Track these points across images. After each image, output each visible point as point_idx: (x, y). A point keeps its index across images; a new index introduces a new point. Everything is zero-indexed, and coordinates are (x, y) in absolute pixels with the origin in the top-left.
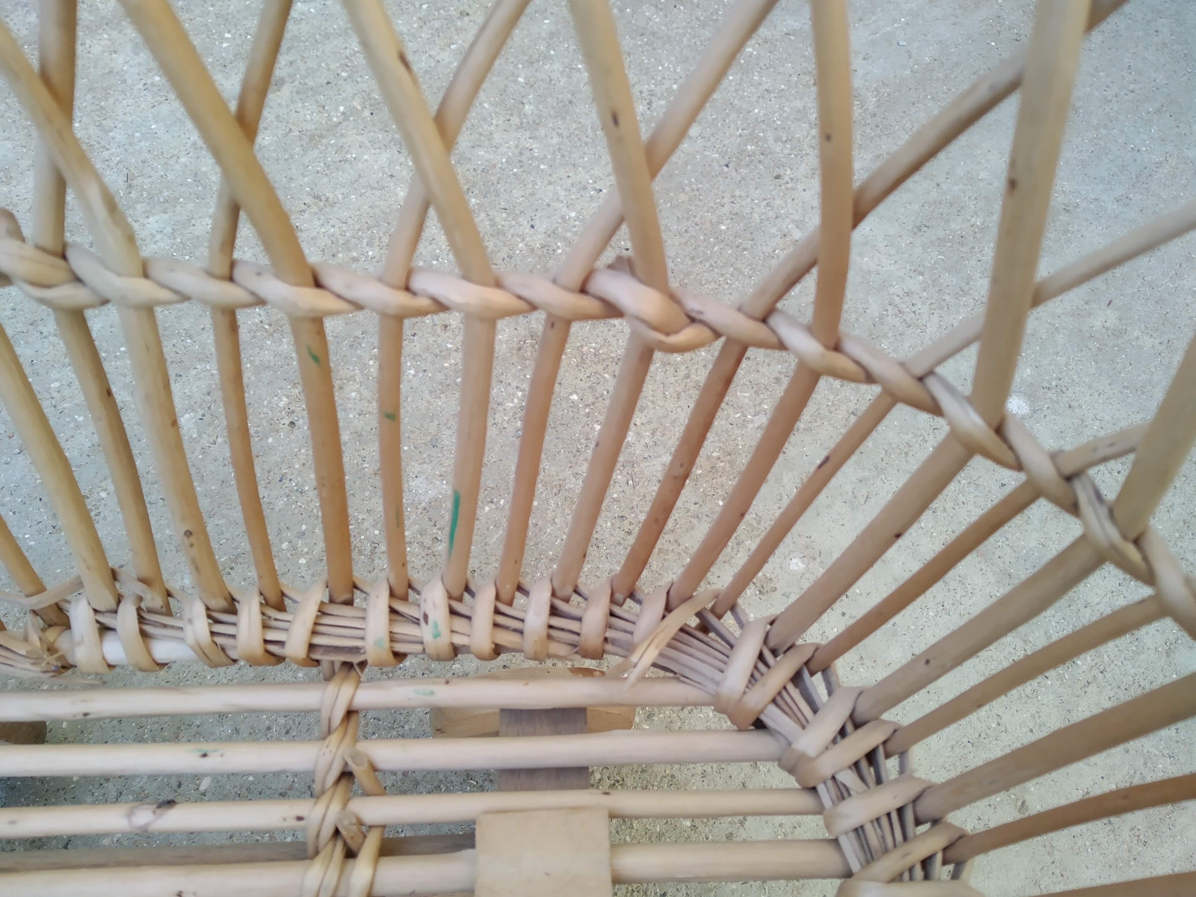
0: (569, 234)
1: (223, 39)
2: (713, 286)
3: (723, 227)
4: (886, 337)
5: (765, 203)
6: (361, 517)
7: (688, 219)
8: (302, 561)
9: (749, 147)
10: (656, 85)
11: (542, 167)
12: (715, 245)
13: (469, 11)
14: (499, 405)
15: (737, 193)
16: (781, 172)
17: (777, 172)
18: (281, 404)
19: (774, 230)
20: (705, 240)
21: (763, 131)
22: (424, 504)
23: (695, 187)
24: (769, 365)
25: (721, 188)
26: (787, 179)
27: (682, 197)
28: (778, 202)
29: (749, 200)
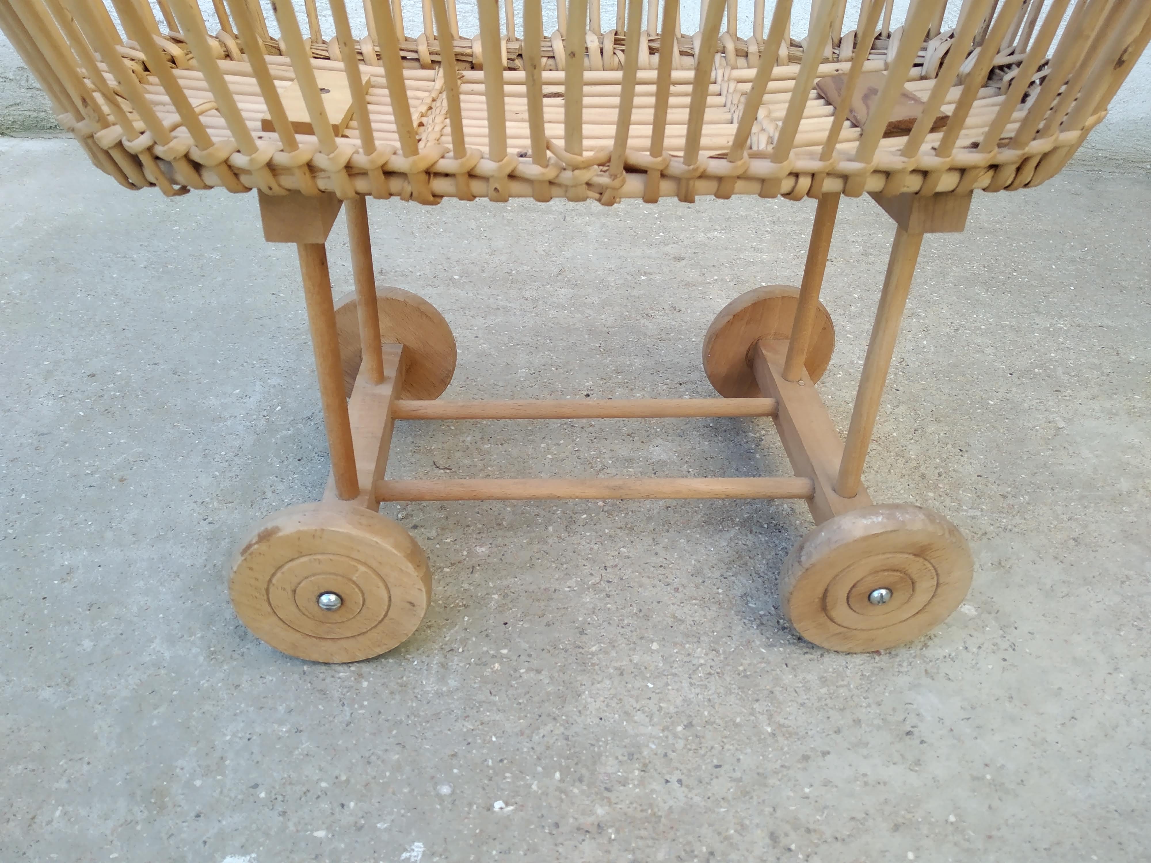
0: (852, 371)
1: (658, 234)
2: (966, 428)
3: (991, 402)
4: (1130, 505)
5: (1039, 401)
6: (604, 451)
7: (960, 390)
8: (550, 456)
9: (1037, 370)
10: (966, 323)
11: (848, 335)
12: (979, 409)
13: (834, 260)
14: (744, 432)
15: (1014, 390)
16: (1062, 390)
17: (1059, 388)
18: (587, 384)
19: (1041, 416)
20: (970, 404)
21: (1054, 366)
22: (653, 460)
23: (975, 377)
24: (999, 485)
25: (1000, 384)
26: (1066, 394)
27: (962, 378)
28: (1051, 403)
29: (1024, 395)
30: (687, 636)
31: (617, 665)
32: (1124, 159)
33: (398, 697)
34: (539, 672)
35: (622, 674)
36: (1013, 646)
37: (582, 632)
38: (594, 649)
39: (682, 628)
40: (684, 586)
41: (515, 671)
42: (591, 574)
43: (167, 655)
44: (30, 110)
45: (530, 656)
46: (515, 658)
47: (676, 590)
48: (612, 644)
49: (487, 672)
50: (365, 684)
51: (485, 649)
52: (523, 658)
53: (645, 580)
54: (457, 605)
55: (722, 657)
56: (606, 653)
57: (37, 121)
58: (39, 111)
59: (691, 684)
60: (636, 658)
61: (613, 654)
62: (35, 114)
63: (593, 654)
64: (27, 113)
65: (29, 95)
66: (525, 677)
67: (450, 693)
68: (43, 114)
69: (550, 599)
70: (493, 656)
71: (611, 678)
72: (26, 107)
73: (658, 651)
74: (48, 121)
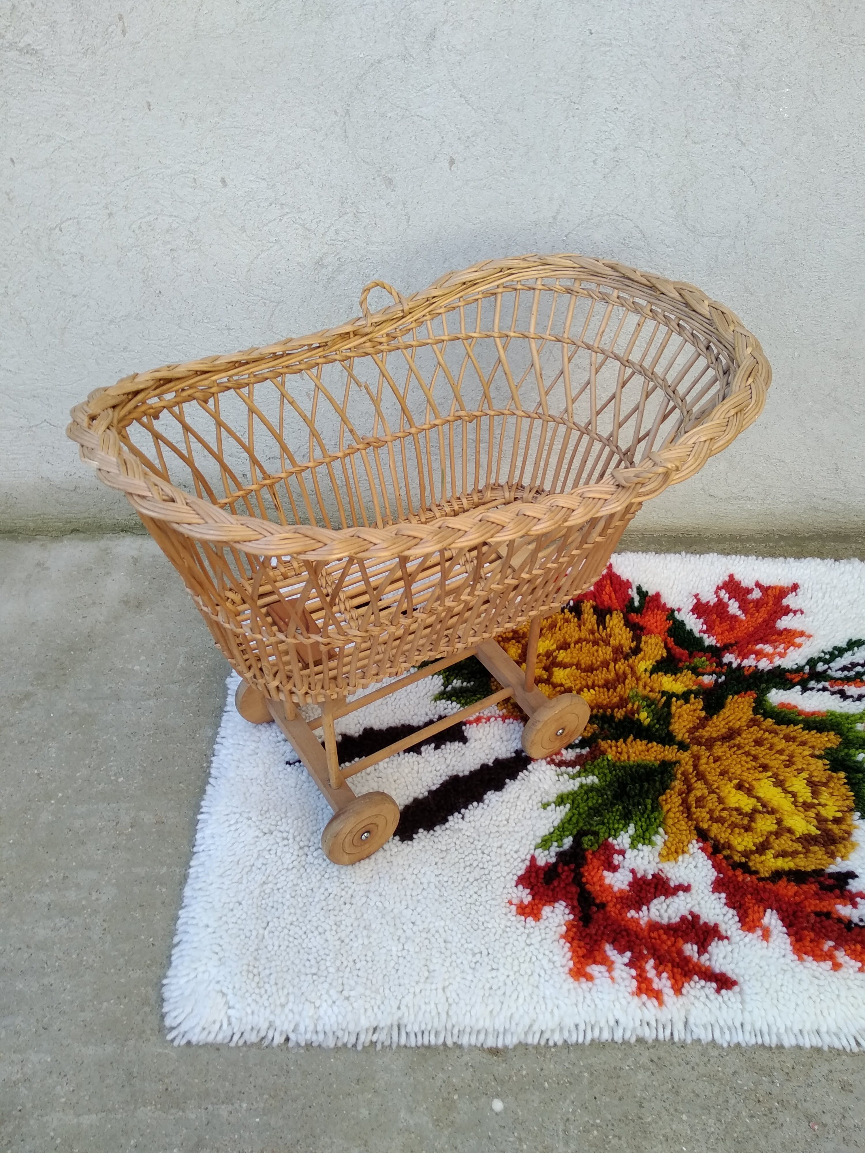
30: (702, 1109)
35: (667, 1140)
37: (641, 1106)
38: (649, 1119)
39: (698, 1102)
40: (698, 1065)
41: (607, 1137)
43: (412, 1122)
45: (613, 1125)
46: (604, 1127)
48: (659, 1116)
51: (587, 1119)
52: (610, 1127)
54: (565, 1082)
55: (724, 1126)
56: (657, 1123)
61: (661, 1123)
63: (649, 1124)
66: (613, 1142)
70: (592, 1125)
73: (686, 1121)
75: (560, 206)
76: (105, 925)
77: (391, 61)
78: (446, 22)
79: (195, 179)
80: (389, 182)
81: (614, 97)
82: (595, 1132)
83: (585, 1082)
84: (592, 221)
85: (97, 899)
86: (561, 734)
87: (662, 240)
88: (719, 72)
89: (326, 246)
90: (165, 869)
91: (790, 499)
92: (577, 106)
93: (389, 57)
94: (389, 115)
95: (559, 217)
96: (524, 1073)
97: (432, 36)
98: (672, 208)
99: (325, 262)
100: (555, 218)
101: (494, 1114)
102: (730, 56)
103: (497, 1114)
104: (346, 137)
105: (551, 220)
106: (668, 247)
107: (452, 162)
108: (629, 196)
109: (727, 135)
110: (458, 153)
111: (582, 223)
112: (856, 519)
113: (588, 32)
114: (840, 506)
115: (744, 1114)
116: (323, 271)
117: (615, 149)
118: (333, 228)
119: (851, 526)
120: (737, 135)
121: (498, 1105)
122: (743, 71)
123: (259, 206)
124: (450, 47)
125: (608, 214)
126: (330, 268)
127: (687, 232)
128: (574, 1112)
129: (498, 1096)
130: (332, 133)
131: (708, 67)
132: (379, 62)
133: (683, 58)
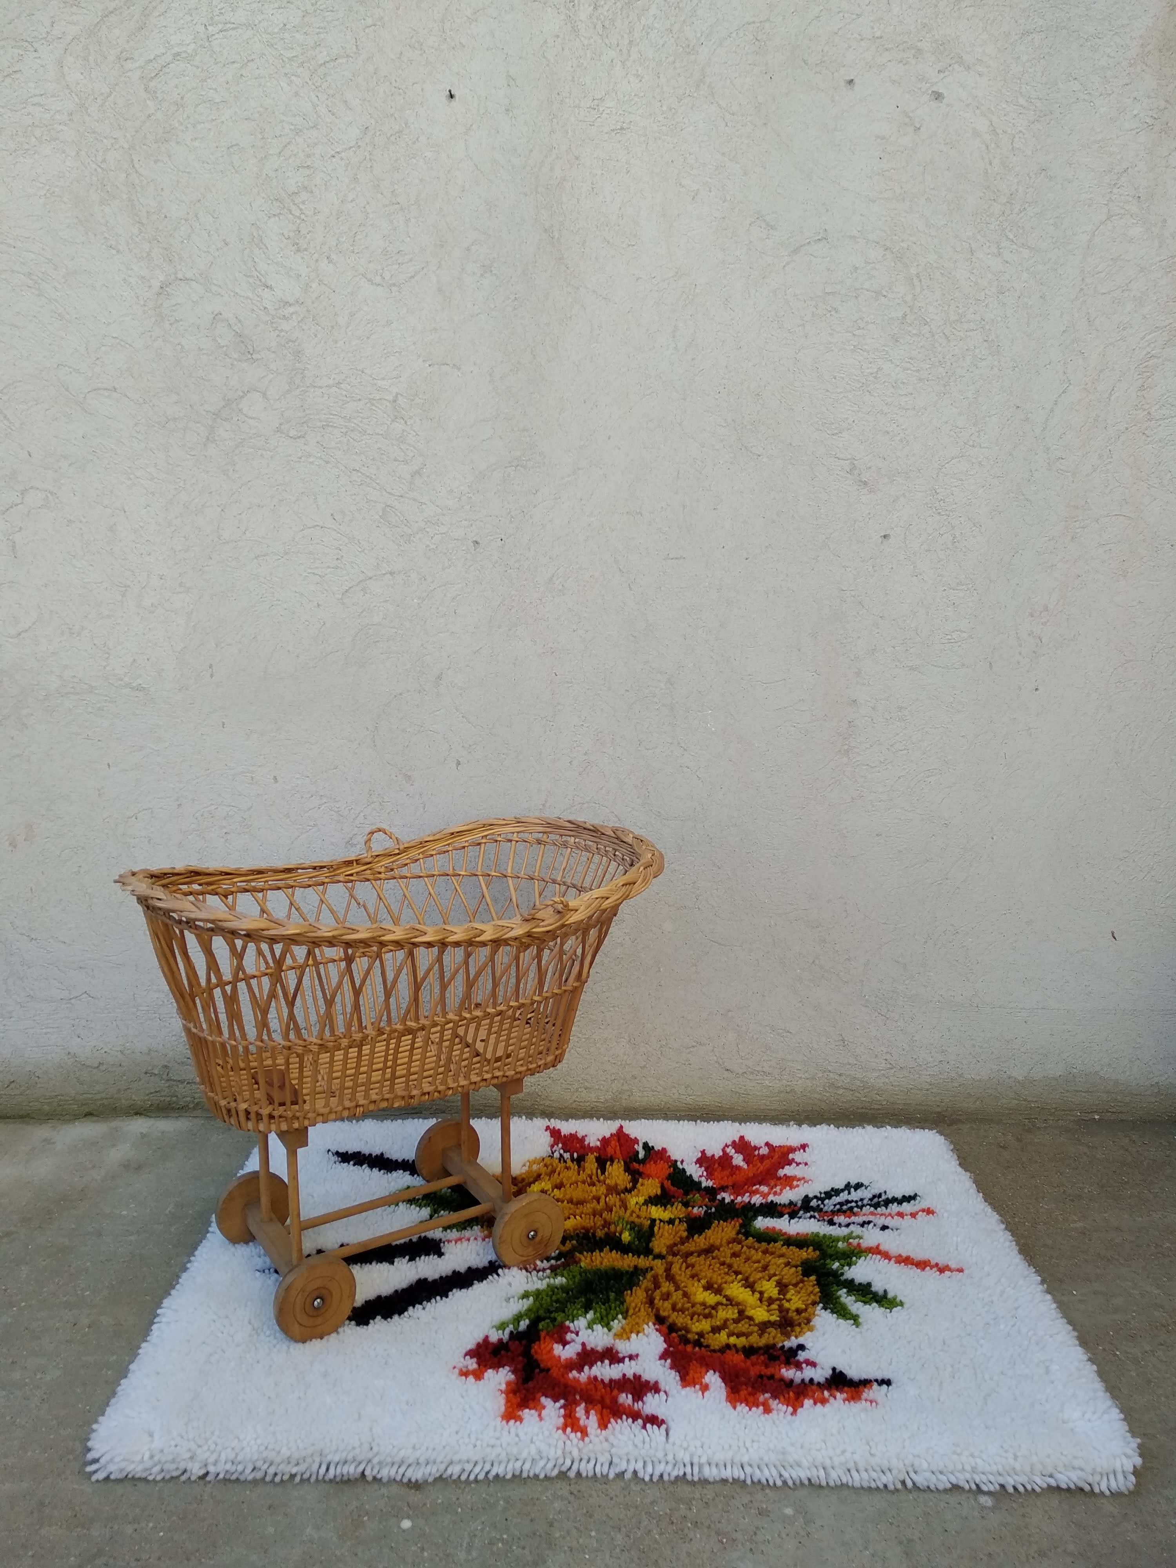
30: (613, 1527)
31: (569, 1545)
32: (1056, 1109)
33: (444, 1562)
34: (524, 1548)
35: (571, 1550)
36: (808, 1534)
37: (551, 1526)
38: (557, 1535)
39: (610, 1522)
40: (616, 1496)
42: (561, 1489)
44: (165, 1096)
45: (519, 1539)
46: (510, 1541)
47: (612, 1499)
48: (568, 1533)
49: (495, 1549)
50: (426, 1554)
51: (494, 1535)
52: (516, 1540)
53: (594, 1493)
55: (632, 1541)
56: (564, 1538)
57: (169, 1104)
58: (172, 1097)
59: (611, 1556)
60: (581, 1541)
61: (568, 1538)
62: (169, 1099)
63: (556, 1538)
64: (162, 1099)
65: (167, 1085)
66: (516, 1552)
67: (473, 1560)
68: (174, 1099)
69: (535, 1504)
70: (498, 1539)
71: (565, 1552)
72: (163, 1094)
73: (594, 1537)
74: (177, 1104)
75: (547, 796)
76: (45, 1397)
77: (410, 693)
78: (449, 668)
79: (252, 778)
80: (408, 778)
81: (579, 717)
82: (500, 1545)
83: (500, 1508)
84: (575, 808)
85: (41, 1378)
86: (533, 1237)
87: (634, 823)
88: (655, 700)
89: (356, 829)
90: (115, 1357)
91: (806, 1075)
92: (552, 724)
93: (408, 691)
94: (408, 730)
95: (548, 805)
96: (440, 1501)
97: (440, 677)
98: (638, 798)
99: (355, 841)
100: (544, 805)
101: (401, 1531)
102: (662, 689)
103: (404, 1531)
104: (375, 746)
105: (541, 807)
106: (641, 828)
107: (458, 763)
108: (602, 789)
109: (671, 743)
110: (462, 757)
111: (567, 809)
112: (879, 1098)
113: (554, 675)
114: (858, 1083)
115: (655, 1531)
116: (353, 849)
117: (586, 754)
118: (362, 814)
119: (876, 1107)
120: (679, 743)
121: (406, 1524)
122: (673, 699)
123: (302, 797)
124: (453, 684)
125: (587, 802)
126: (358, 847)
127: (654, 816)
128: (482, 1530)
129: (408, 1517)
130: (364, 743)
131: (647, 697)
132: (401, 694)
133: (627, 691)
